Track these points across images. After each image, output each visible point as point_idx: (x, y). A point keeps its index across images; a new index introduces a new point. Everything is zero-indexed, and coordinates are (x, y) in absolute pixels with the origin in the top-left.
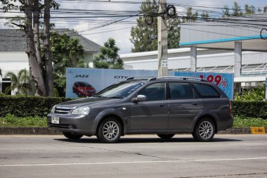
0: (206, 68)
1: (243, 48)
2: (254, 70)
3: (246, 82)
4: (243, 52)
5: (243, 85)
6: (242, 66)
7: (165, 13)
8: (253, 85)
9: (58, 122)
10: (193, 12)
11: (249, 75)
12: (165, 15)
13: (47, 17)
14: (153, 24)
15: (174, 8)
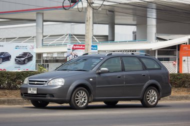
0: (6, 39)
1: (45, 19)
2: (55, 41)
3: (48, 53)
4: (45, 23)
5: (44, 55)
6: (44, 36)
8: (55, 55)
9: (35, 92)
11: (51, 46)
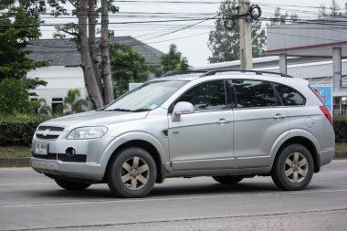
4: (343, 60)
7: (248, 14)
10: (282, 13)
12: (249, 17)
13: (105, 23)
14: (235, 27)
15: (259, 8)
